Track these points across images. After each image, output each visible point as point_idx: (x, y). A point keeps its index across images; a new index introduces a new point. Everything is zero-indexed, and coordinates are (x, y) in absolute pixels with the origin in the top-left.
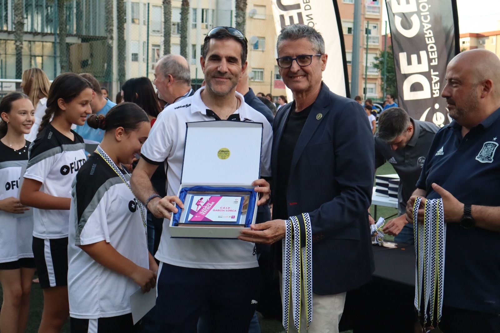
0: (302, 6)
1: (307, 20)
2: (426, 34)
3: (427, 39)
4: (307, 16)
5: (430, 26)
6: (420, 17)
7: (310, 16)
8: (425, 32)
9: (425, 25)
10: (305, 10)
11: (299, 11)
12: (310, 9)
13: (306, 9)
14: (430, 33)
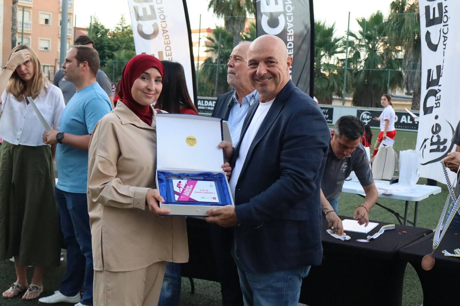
1: (159, 13)
2: (288, 32)
3: (288, 37)
5: (292, 25)
6: (285, 16)
7: (161, 9)
8: (288, 31)
9: (289, 24)
10: (157, 3)
11: (151, 4)
12: (162, 3)
14: (291, 32)
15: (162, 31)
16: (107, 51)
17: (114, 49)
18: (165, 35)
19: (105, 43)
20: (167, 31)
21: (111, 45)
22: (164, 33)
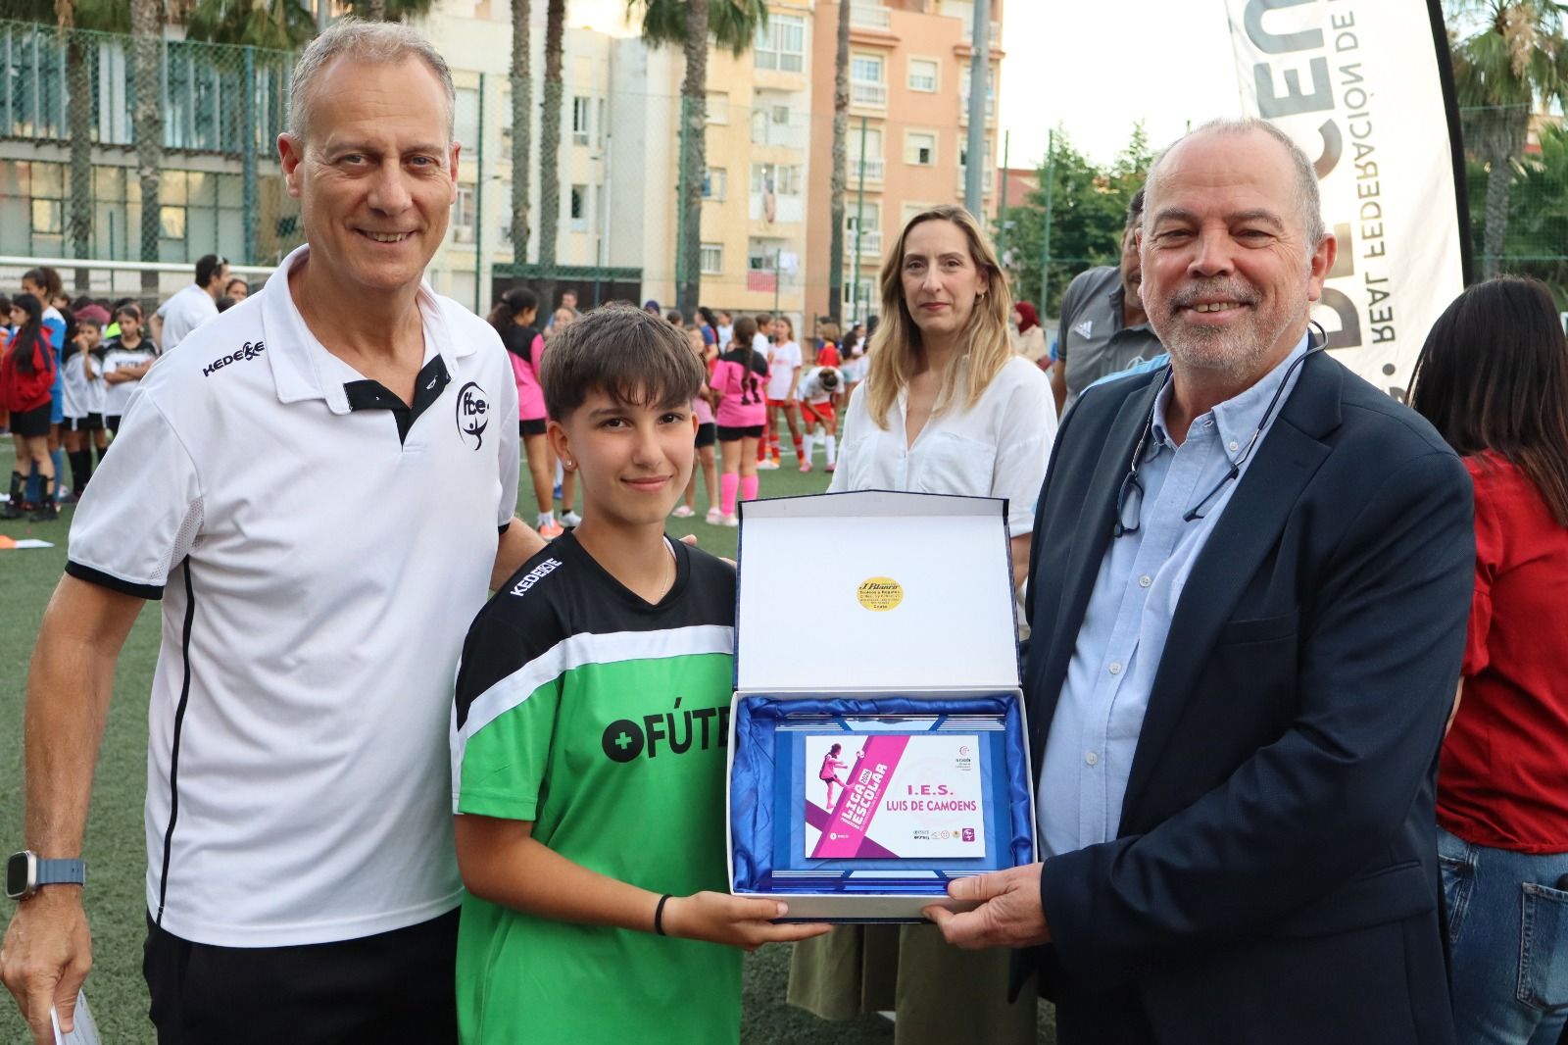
0: (1330, 36)
1: (1344, 83)
4: (1344, 70)
7: (1351, 70)
10: (1339, 49)
11: (1315, 53)
12: (1356, 46)
13: (1341, 45)
15: (1355, 149)
16: (1093, 231)
17: (1113, 224)
18: (1362, 162)
19: (1085, 210)
20: (1371, 149)
21: (1105, 212)
22: (1360, 156)
